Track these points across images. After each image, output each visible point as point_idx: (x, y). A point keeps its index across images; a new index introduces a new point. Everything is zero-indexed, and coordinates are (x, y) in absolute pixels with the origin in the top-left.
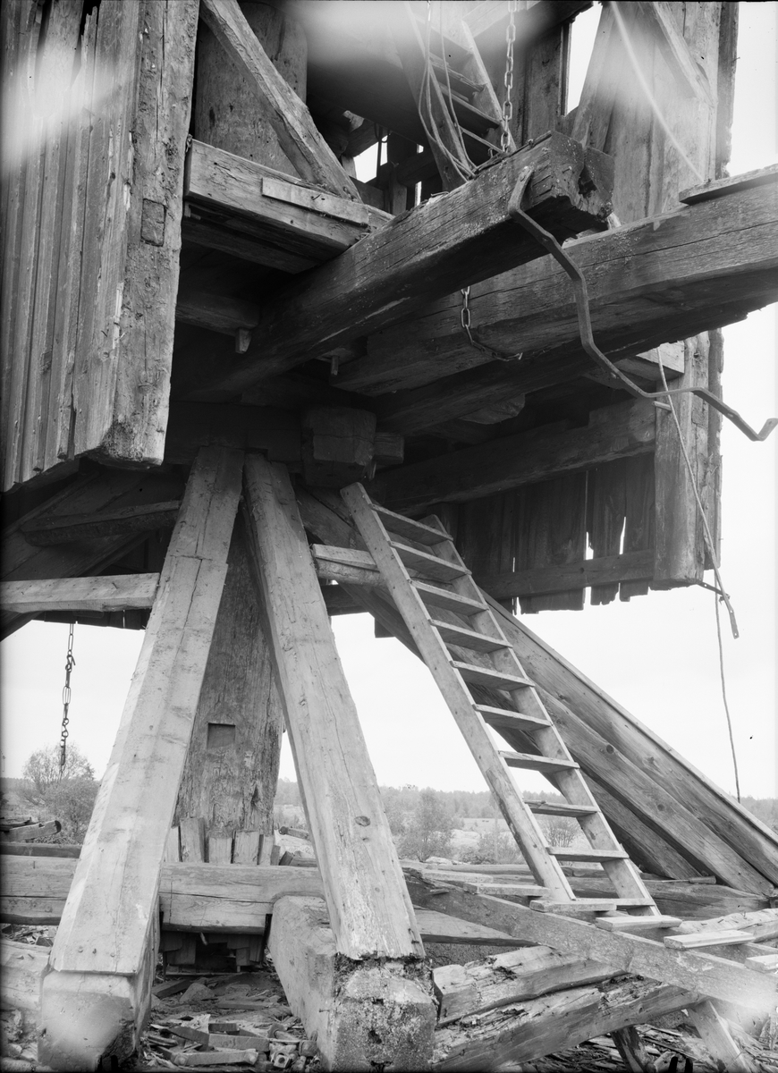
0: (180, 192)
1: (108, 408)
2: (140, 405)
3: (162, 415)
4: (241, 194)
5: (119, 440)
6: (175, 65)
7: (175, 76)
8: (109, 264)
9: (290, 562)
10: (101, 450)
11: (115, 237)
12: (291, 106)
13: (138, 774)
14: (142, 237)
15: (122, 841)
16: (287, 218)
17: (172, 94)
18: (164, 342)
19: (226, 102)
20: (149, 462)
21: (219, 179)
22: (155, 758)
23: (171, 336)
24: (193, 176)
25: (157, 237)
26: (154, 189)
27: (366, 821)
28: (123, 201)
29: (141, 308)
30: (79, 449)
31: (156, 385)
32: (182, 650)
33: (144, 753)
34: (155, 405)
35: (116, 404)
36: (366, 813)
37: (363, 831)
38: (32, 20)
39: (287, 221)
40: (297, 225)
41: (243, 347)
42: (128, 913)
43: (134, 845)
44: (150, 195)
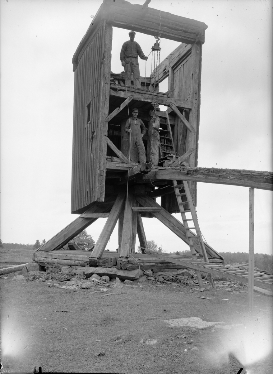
0: (105, 169)
1: (97, 196)
2: (101, 195)
3: (104, 196)
4: (113, 167)
5: (99, 199)
6: (104, 153)
7: (104, 154)
8: (97, 179)
9: (128, 210)
10: (97, 201)
11: (97, 176)
12: (120, 154)
13: (102, 238)
14: (100, 175)
15: (99, 245)
16: (120, 168)
17: (104, 157)
18: (104, 187)
19: (124, 135)
20: (102, 202)
21: (110, 166)
22: (104, 236)
23: (105, 186)
24: (107, 166)
25: (102, 175)
26: (102, 169)
27: (126, 243)
28: (98, 172)
29: (101, 184)
30: (95, 201)
31: (103, 193)
32: (110, 223)
33: (103, 236)
34: (103, 195)
35: (98, 196)
36: (126, 242)
37: (125, 244)
38: (91, 140)
39: (120, 169)
40: (121, 169)
41: (120, 181)
42: (98, 252)
43: (100, 246)
44: (102, 170)
